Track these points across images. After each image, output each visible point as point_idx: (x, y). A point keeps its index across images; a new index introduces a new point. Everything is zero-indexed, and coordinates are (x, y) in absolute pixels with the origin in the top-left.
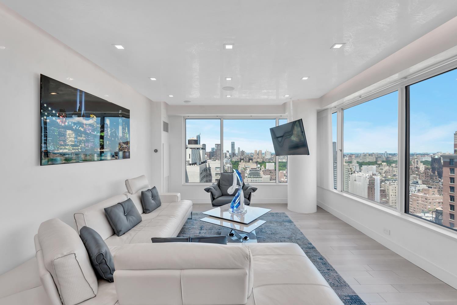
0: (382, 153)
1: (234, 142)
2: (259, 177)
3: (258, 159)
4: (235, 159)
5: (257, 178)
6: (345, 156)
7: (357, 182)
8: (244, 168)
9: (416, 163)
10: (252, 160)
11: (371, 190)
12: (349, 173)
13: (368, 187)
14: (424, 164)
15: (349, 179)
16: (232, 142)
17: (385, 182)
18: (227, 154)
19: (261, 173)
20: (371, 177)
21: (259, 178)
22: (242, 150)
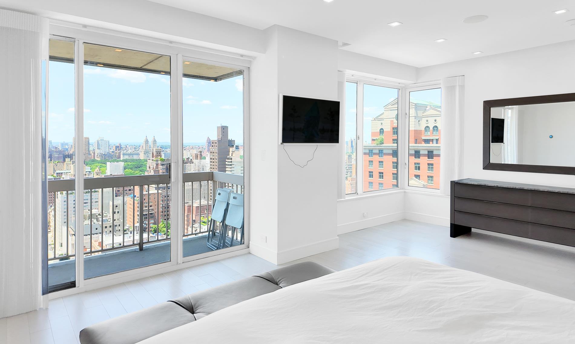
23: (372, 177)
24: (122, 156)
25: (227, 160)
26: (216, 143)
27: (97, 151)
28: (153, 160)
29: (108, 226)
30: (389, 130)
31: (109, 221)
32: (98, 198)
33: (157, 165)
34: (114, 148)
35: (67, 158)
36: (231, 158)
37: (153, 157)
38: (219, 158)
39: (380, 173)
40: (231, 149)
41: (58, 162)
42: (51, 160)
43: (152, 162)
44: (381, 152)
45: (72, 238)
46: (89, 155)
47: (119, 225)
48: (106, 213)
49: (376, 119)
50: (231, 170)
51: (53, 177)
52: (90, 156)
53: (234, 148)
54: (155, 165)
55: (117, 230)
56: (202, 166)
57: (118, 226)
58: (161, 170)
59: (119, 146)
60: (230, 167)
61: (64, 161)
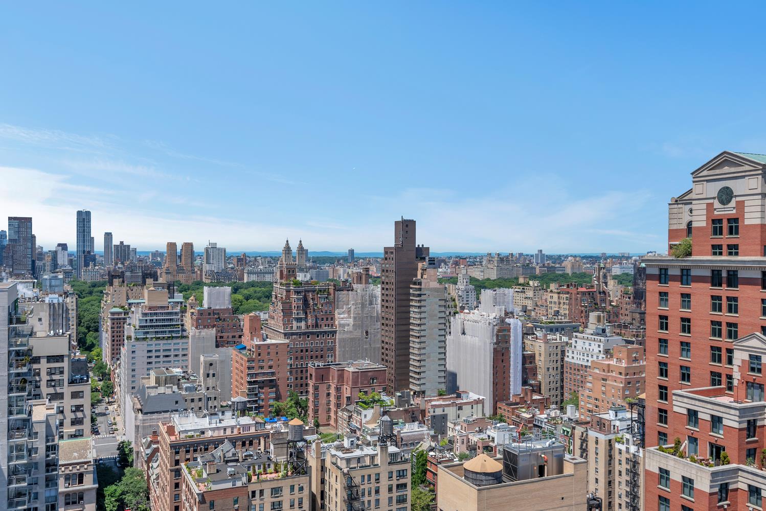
0: (532, 254)
1: (88, 214)
2: (177, 337)
3: (181, 275)
4: (87, 276)
5: (169, 341)
6: (442, 264)
7: (468, 338)
8: (122, 307)
9: (601, 280)
10: (155, 276)
11: (500, 357)
12: (450, 313)
13: (494, 349)
14: (620, 283)
15: (448, 330)
16: (79, 213)
17: (534, 334)
18: (60, 256)
19: (188, 321)
20: (502, 321)
21: (175, 341)
22: (122, 243)
23: (667, 329)
24: (246, 275)
25: (411, 286)
26: (392, 253)
27: (206, 267)
28: (281, 284)
29: (196, 398)
30: (704, 224)
31: (199, 390)
32: (187, 349)
33: (288, 291)
34: (235, 261)
35: (148, 278)
36: (420, 281)
37: (281, 278)
38: (397, 282)
39: (683, 320)
40: (420, 265)
41: (134, 286)
42: (123, 282)
43: (281, 287)
44: (685, 272)
45: (136, 416)
46: (193, 273)
47: (215, 398)
48: (195, 375)
49: (679, 202)
50: (418, 304)
51: (123, 311)
52: (194, 275)
53: (426, 264)
54: (285, 293)
55: (211, 407)
56: (369, 297)
57: (213, 399)
58: (295, 302)
59: (243, 259)
60: (418, 299)
61: (144, 283)
